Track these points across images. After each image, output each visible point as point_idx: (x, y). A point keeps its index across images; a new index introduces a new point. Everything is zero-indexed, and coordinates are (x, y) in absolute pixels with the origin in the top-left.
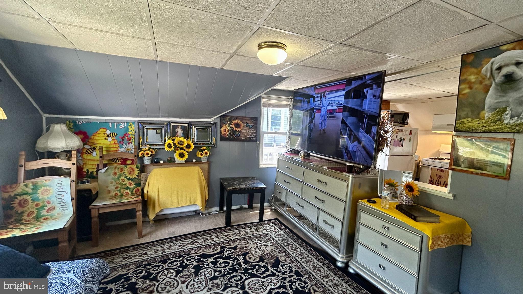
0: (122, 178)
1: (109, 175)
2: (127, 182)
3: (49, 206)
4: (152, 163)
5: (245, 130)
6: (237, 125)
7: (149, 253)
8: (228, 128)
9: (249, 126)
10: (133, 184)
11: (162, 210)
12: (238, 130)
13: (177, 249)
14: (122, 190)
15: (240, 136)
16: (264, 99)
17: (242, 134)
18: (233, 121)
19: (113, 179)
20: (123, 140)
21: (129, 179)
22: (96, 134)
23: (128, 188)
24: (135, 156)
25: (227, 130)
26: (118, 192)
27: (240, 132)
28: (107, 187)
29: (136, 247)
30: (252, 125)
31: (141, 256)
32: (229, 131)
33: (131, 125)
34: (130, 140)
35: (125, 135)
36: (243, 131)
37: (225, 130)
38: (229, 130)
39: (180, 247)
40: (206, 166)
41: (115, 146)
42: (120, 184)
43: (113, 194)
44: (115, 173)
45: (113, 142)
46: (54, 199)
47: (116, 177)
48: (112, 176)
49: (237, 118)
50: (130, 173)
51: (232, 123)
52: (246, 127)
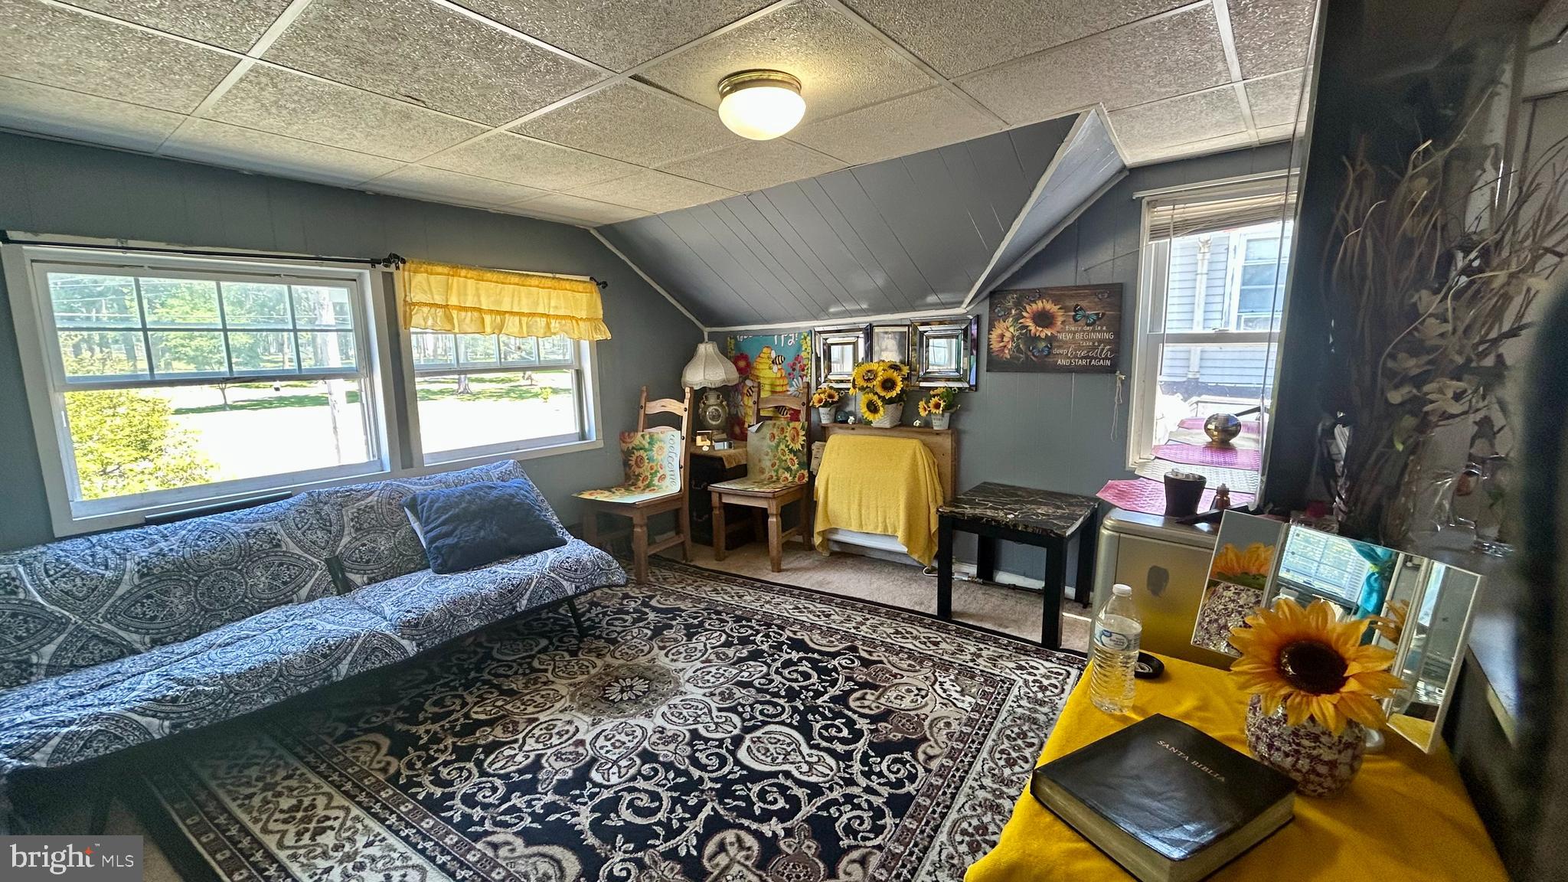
0: (783, 446)
1: (764, 438)
2: (789, 456)
3: (661, 472)
4: (835, 421)
5: (1071, 332)
6: (1044, 319)
8: (1011, 329)
9: (1087, 317)
10: (796, 462)
11: (835, 531)
12: (1043, 335)
14: (781, 471)
15: (1049, 353)
17: (1060, 347)
18: (1028, 307)
19: (769, 447)
20: (794, 370)
21: (791, 451)
22: (758, 360)
23: (788, 469)
24: (803, 404)
25: (1008, 335)
26: (774, 474)
27: (1050, 340)
28: (760, 461)
30: (1097, 314)
32: (1013, 340)
33: (805, 338)
34: (803, 370)
35: (796, 359)
36: (1061, 336)
37: (1002, 336)
38: (1013, 336)
39: (791, 611)
41: (781, 382)
42: (779, 459)
43: (767, 475)
44: (773, 436)
45: (779, 375)
46: (665, 463)
47: (773, 444)
48: (768, 441)
49: (1041, 294)
50: (793, 440)
51: (1024, 314)
52: (1076, 321)
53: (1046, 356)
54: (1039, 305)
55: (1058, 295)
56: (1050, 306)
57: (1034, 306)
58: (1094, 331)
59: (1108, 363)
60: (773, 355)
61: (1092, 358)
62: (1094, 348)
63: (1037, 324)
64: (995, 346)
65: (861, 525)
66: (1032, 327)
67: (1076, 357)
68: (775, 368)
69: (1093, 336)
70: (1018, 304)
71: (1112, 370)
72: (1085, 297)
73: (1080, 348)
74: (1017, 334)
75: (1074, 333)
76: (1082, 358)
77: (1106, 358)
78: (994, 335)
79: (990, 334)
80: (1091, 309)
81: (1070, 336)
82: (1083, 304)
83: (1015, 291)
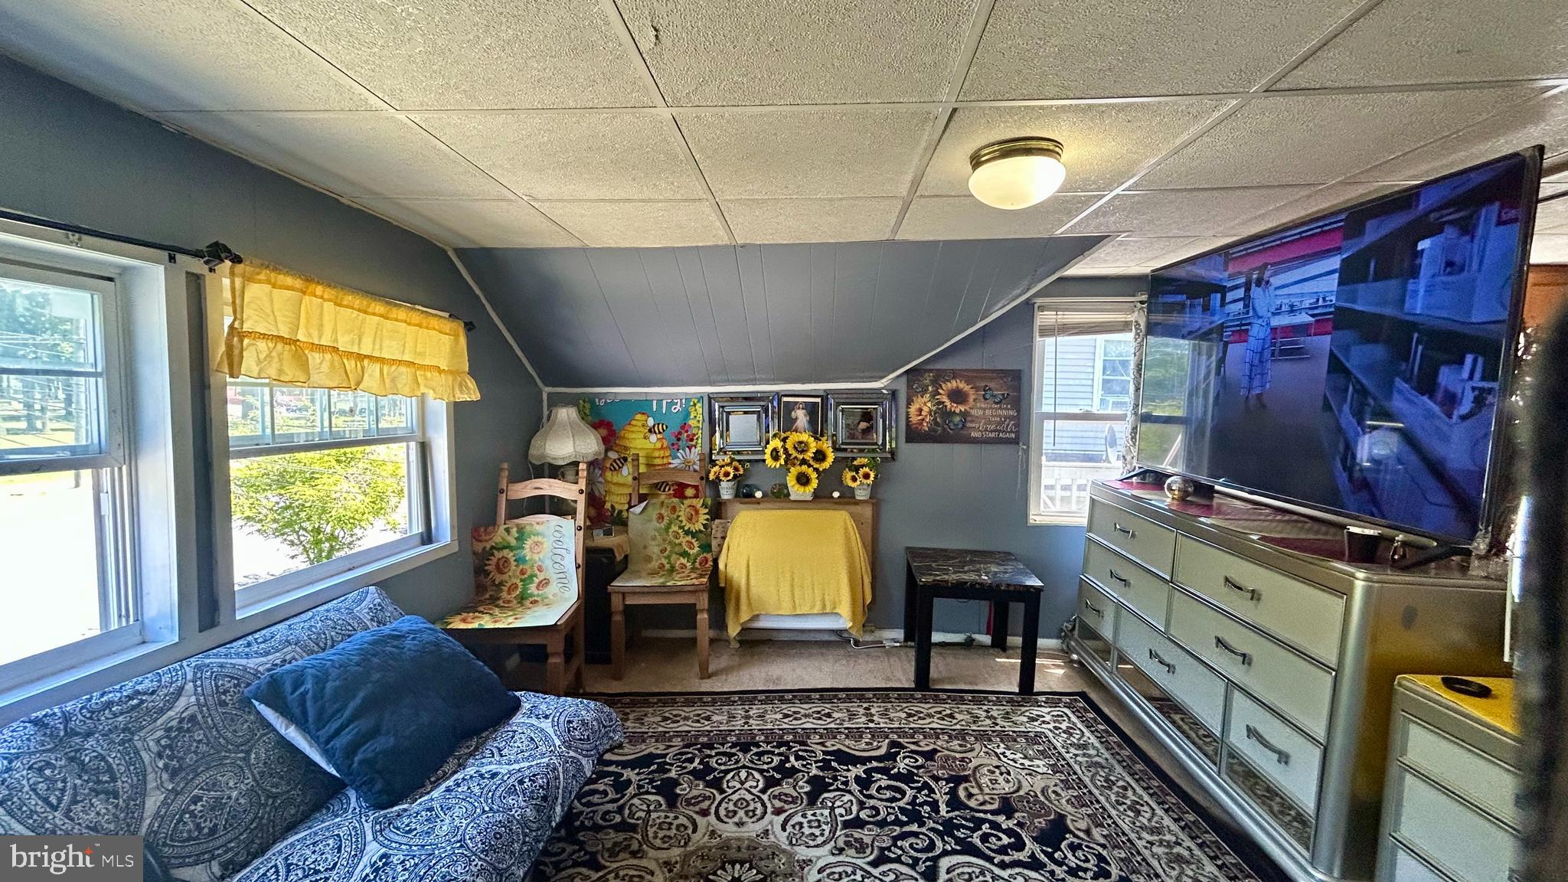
0: (674, 528)
1: (650, 521)
2: (684, 540)
3: (541, 577)
4: (737, 496)
5: (981, 408)
6: (957, 396)
7: (715, 718)
8: (929, 404)
9: (995, 396)
10: (696, 544)
11: (756, 617)
12: (958, 411)
13: (778, 723)
14: (674, 557)
15: (964, 426)
16: (1045, 313)
17: (972, 421)
18: (943, 385)
19: (656, 530)
20: (679, 439)
21: (688, 532)
22: (628, 428)
23: (685, 554)
24: (702, 478)
25: (926, 409)
26: (665, 562)
27: (965, 415)
28: (645, 547)
29: (694, 698)
30: (1003, 395)
31: (698, 721)
32: (931, 415)
33: (695, 405)
34: (692, 440)
35: (683, 427)
36: (974, 412)
37: (920, 410)
38: (931, 411)
39: (786, 720)
40: (867, 512)
41: (662, 453)
42: (670, 543)
43: (655, 564)
44: (661, 517)
45: (659, 445)
46: (548, 563)
47: (662, 525)
48: (655, 524)
49: (955, 374)
50: (690, 519)
51: (940, 391)
52: (986, 399)
53: (962, 428)
54: (953, 384)
55: (969, 376)
56: (962, 385)
57: (949, 384)
58: (1000, 408)
59: (1013, 436)
60: (651, 422)
61: (999, 431)
62: (1000, 423)
63: (952, 401)
64: (914, 419)
65: (794, 607)
66: (948, 403)
67: (986, 430)
68: (653, 438)
69: (1000, 412)
70: (936, 382)
71: (1015, 442)
72: (992, 379)
73: (990, 423)
74: (934, 408)
75: (984, 409)
76: (992, 431)
77: (1011, 432)
78: (913, 409)
79: (908, 408)
80: (997, 390)
81: (981, 412)
82: (992, 385)
83: (931, 371)
